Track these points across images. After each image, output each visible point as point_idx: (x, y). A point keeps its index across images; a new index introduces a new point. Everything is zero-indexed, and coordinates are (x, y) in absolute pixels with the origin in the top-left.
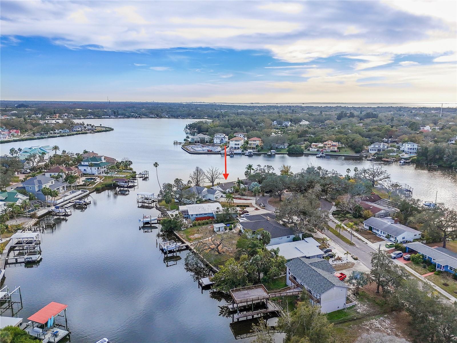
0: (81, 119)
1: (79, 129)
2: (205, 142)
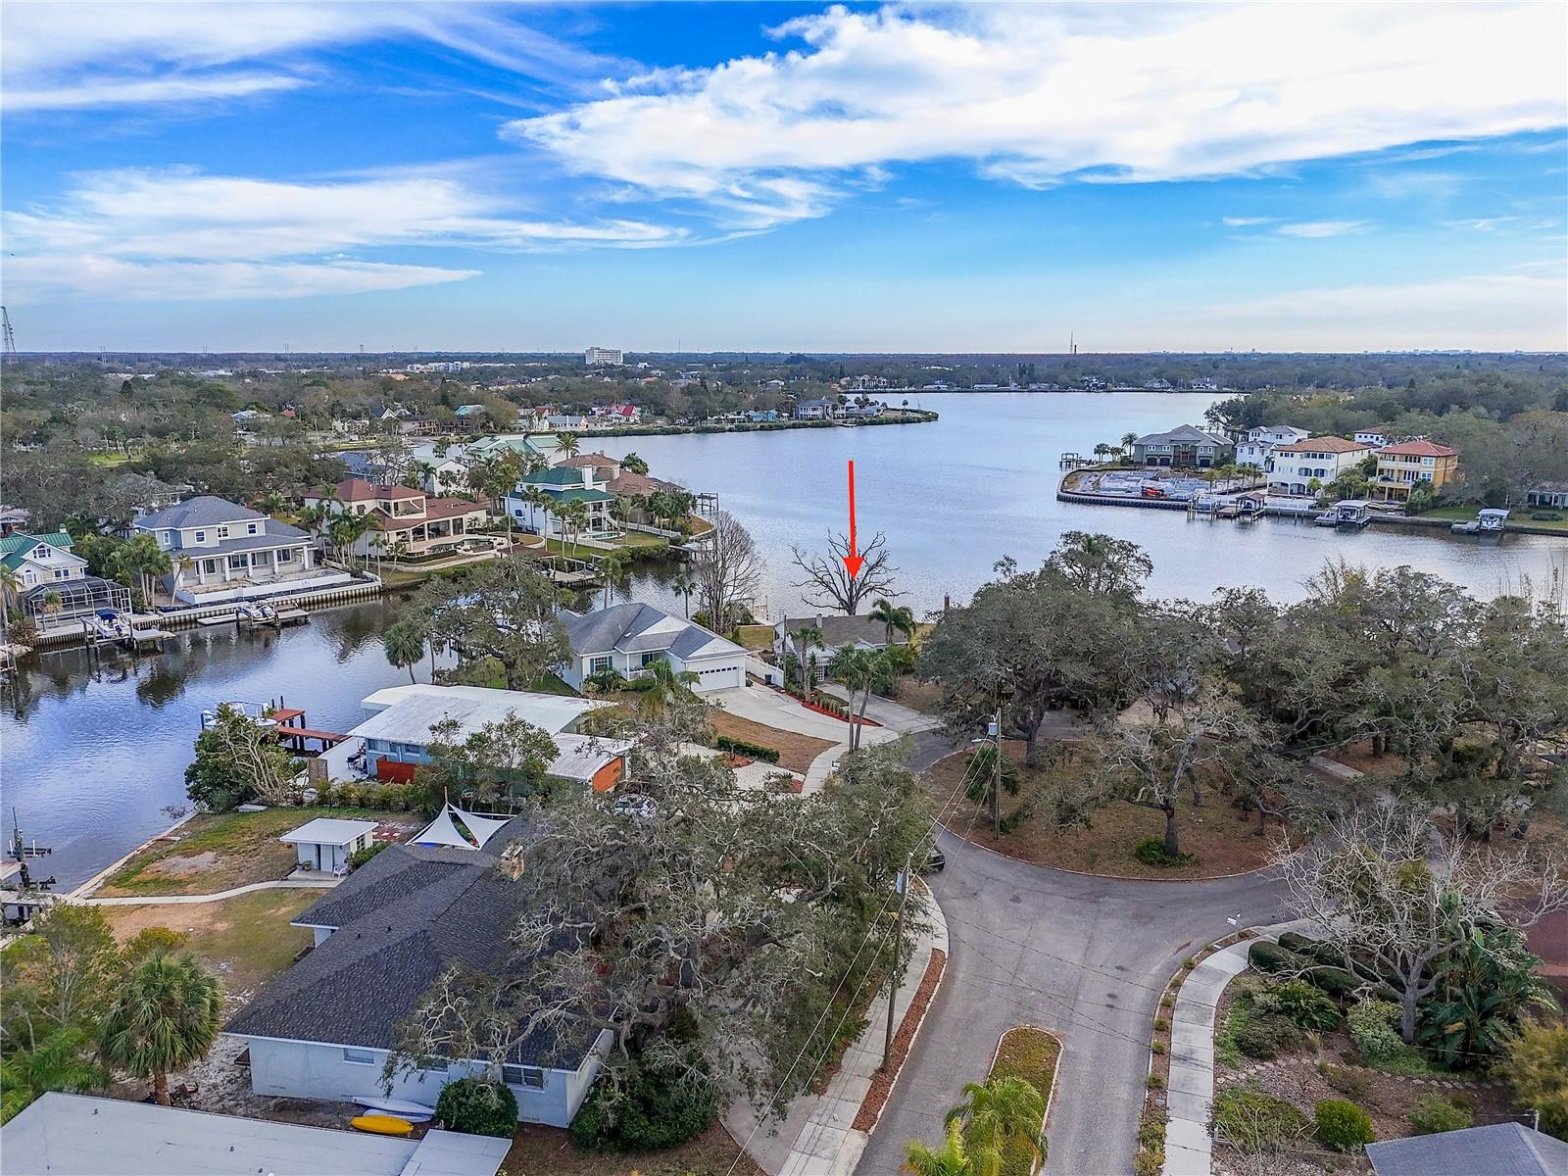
0: (903, 392)
1: (815, 413)
2: (1198, 462)
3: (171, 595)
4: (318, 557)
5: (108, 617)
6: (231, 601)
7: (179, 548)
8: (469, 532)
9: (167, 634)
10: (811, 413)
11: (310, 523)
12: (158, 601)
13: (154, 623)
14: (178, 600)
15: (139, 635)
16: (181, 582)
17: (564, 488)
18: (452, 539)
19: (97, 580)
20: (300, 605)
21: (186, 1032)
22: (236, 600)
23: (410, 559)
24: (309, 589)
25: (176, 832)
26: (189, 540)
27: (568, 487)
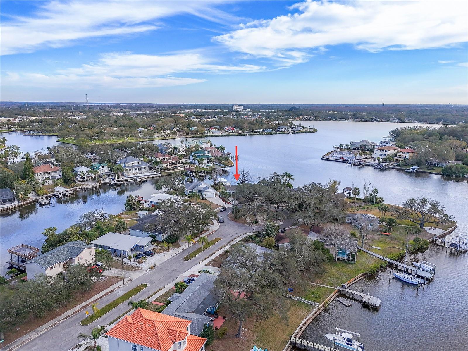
3: (123, 175)
4: (151, 169)
5: (113, 179)
6: (134, 177)
7: (125, 167)
8: (181, 164)
9: (123, 183)
10: (281, 130)
11: (149, 162)
12: (121, 176)
13: (121, 181)
14: (125, 176)
15: (118, 183)
16: (125, 173)
17: (201, 155)
18: (177, 165)
19: (111, 172)
20: (146, 178)
21: (124, 228)
22: (135, 177)
23: (168, 170)
24: (148, 175)
25: (123, 212)
26: (127, 165)
27: (202, 155)
